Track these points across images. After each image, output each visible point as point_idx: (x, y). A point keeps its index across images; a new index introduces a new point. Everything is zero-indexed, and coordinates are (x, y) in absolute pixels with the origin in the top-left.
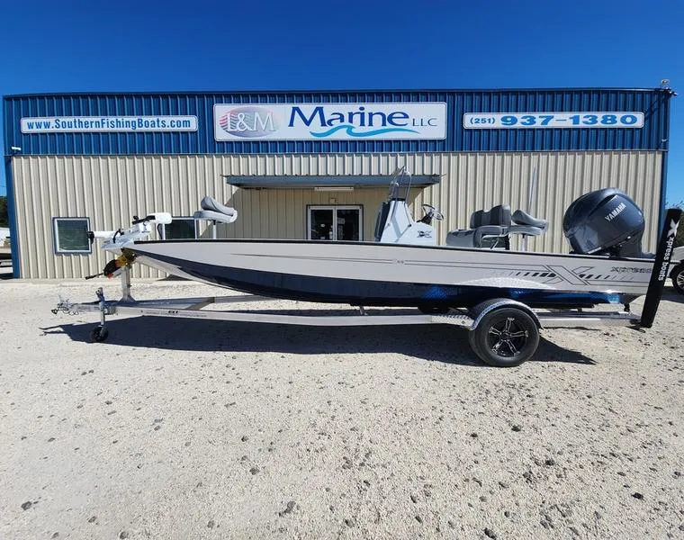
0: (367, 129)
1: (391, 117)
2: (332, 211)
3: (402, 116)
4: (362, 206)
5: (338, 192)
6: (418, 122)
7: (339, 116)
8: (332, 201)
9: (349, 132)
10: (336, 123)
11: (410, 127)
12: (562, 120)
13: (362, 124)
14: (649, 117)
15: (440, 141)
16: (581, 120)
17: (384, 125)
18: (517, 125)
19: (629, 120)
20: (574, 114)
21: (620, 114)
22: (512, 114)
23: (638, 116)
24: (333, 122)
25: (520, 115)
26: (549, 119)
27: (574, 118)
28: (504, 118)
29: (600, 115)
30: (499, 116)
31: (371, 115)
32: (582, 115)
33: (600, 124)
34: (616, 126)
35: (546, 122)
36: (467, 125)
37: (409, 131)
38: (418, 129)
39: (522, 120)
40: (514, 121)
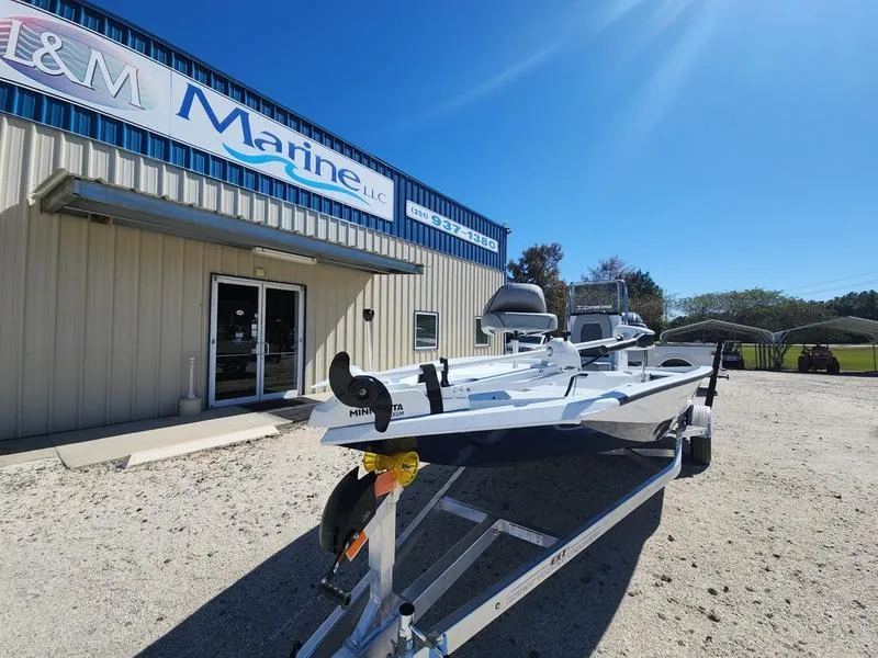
1: (342, 173)
2: (257, 288)
3: (353, 177)
4: (305, 288)
5: (269, 259)
6: (369, 192)
7: (276, 141)
8: (260, 274)
9: (289, 170)
10: (270, 150)
12: (464, 233)
13: (307, 167)
14: (499, 246)
15: (387, 221)
16: (473, 237)
17: (334, 180)
18: (441, 227)
19: (492, 245)
20: (469, 230)
21: (489, 239)
22: (438, 215)
23: (496, 243)
24: (263, 145)
25: (443, 219)
26: (458, 228)
27: (470, 233)
28: (433, 217)
29: (481, 236)
30: (431, 213)
31: (319, 160)
32: (474, 232)
33: (480, 244)
34: (488, 247)
35: (456, 231)
36: (409, 213)
37: (361, 199)
38: (369, 200)
39: (443, 223)
40: (440, 223)
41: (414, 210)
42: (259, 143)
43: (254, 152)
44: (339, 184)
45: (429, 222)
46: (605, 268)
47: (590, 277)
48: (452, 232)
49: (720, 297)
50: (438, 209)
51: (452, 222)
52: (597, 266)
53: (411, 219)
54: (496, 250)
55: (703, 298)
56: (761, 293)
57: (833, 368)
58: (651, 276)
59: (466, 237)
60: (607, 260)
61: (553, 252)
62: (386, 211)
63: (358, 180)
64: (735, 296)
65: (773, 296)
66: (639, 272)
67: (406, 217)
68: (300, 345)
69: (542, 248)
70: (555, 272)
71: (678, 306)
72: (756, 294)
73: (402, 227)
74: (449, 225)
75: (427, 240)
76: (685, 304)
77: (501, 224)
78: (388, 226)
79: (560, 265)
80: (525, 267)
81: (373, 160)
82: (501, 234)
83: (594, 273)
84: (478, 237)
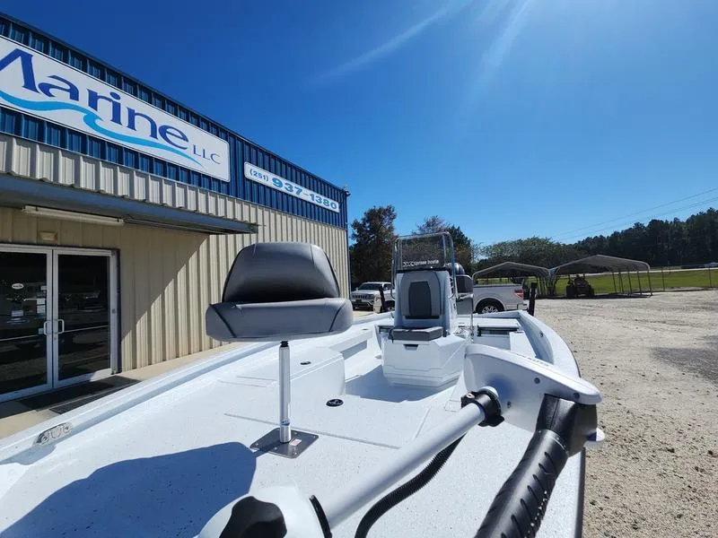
0: (122, 129)
1: (164, 130)
3: (179, 135)
4: (117, 252)
5: (62, 221)
6: (199, 152)
7: (68, 87)
9: (90, 120)
10: (64, 97)
11: (189, 152)
12: (306, 194)
13: (116, 119)
14: (340, 207)
15: (223, 182)
16: (315, 198)
17: (154, 135)
18: (283, 189)
19: (334, 206)
20: (312, 192)
21: (330, 201)
22: (278, 178)
23: (337, 205)
24: (52, 91)
25: (284, 181)
26: (300, 191)
27: (312, 196)
28: (274, 180)
29: (323, 198)
30: (271, 176)
31: (132, 114)
32: (316, 194)
33: (322, 205)
34: (330, 208)
35: (298, 193)
36: (248, 175)
37: (189, 158)
38: (200, 160)
39: (285, 185)
40: (281, 185)
41: (252, 171)
42: (46, 88)
43: (40, 97)
44: (160, 140)
45: (270, 183)
46: (428, 225)
47: (418, 232)
48: (294, 193)
49: (511, 244)
50: (279, 172)
51: (294, 185)
52: (422, 223)
53: (250, 181)
54: (337, 210)
55: (499, 245)
56: (538, 240)
57: (589, 294)
58: (462, 230)
59: (309, 199)
60: (430, 218)
61: (388, 213)
62: (222, 172)
63: (185, 138)
64: (520, 243)
65: (545, 242)
66: (453, 227)
67: (245, 179)
68: (113, 318)
69: (380, 209)
70: (391, 229)
71: (482, 253)
72: (535, 241)
73: (239, 187)
74: (291, 187)
75: (268, 201)
76: (487, 250)
77: (340, 187)
78: (224, 186)
79: (395, 223)
80: (367, 225)
81: (203, 120)
82: (341, 196)
83: (421, 229)
84: (320, 199)
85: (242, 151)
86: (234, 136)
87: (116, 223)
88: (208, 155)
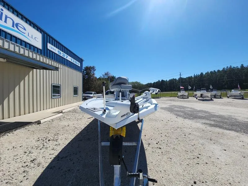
1: (17, 25)
3: (23, 27)
6: (30, 35)
12: (69, 58)
13: (1, 19)
15: (39, 49)
16: (72, 60)
17: (13, 26)
19: (78, 64)
20: (71, 58)
21: (77, 62)
22: (60, 51)
23: (80, 63)
25: (62, 52)
30: (57, 50)
31: (6, 17)
32: (73, 59)
33: (74, 63)
34: (77, 64)
35: (67, 57)
36: (49, 48)
37: (26, 37)
38: (31, 39)
39: (62, 54)
40: (61, 54)
41: (50, 47)
44: (15, 28)
45: (57, 52)
46: (106, 74)
48: (65, 57)
50: (60, 49)
51: (65, 54)
52: (104, 74)
53: (50, 50)
54: (79, 66)
59: (70, 60)
60: (106, 72)
61: (93, 68)
62: (39, 45)
63: (25, 29)
65: (139, 83)
66: (113, 76)
67: (47, 49)
69: (90, 67)
70: (94, 74)
72: (137, 83)
73: (45, 52)
74: (64, 55)
77: (81, 58)
78: (39, 51)
79: (95, 72)
80: (85, 72)
81: (32, 23)
82: (81, 61)
83: (103, 75)
84: (74, 61)
85: (47, 38)
86: (44, 32)
87: (4, 60)
88: (34, 38)
